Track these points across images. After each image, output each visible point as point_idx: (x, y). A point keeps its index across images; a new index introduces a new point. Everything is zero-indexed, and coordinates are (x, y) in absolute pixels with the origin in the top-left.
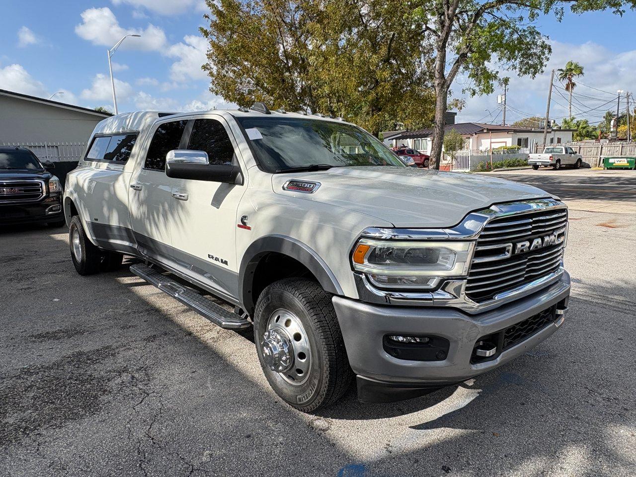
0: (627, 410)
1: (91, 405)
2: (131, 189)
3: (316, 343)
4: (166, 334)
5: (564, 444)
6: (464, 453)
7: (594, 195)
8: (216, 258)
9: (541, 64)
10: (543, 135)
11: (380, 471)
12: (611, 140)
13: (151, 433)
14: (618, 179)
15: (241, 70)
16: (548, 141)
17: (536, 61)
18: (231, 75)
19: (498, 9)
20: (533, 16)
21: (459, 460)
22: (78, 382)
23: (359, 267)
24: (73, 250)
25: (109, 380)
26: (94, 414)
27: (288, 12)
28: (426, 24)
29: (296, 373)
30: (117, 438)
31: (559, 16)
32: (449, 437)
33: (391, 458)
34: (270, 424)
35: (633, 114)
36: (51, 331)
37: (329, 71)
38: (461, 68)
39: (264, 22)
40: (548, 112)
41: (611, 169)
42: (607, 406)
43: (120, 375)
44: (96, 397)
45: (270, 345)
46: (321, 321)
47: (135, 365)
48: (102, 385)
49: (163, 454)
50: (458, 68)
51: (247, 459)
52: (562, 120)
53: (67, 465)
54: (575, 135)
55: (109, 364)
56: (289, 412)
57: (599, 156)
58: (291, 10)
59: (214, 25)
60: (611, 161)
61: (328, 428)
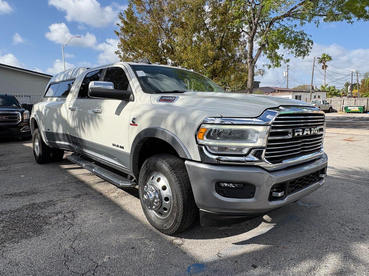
0: (364, 235)
1: (38, 231)
2: (70, 110)
3: (175, 190)
4: (86, 194)
5: (326, 253)
6: (266, 257)
7: (340, 126)
8: (117, 145)
9: (308, 51)
10: (310, 94)
11: (214, 267)
12: (349, 97)
13: (73, 246)
14: (354, 118)
15: (137, 54)
16: (313, 97)
17: (305, 49)
18: (131, 57)
19: (283, 20)
20: (302, 24)
21: (262, 261)
22: (31, 219)
23: (201, 142)
24: (35, 149)
25: (50, 218)
26: (39, 235)
27: (164, 23)
28: (242, 28)
29: (163, 210)
30: (52, 248)
31: (316, 24)
32: (256, 249)
33: (221, 260)
34: (147, 241)
35: (361, 84)
36: (17, 192)
37: (187, 55)
38: (262, 53)
39: (151, 27)
40: (312, 81)
41: (349, 113)
42: (352, 233)
43: (57, 215)
44: (41, 227)
45: (148, 193)
46: (178, 177)
47: (66, 210)
48: (46, 220)
49: (80, 257)
50: (260, 52)
51: (132, 260)
52: (320, 86)
53: (19, 263)
54: (328, 94)
55: (51, 209)
56: (158, 235)
57: (342, 106)
58: (166, 21)
59: (122, 29)
60: (349, 108)
61: (182, 244)
